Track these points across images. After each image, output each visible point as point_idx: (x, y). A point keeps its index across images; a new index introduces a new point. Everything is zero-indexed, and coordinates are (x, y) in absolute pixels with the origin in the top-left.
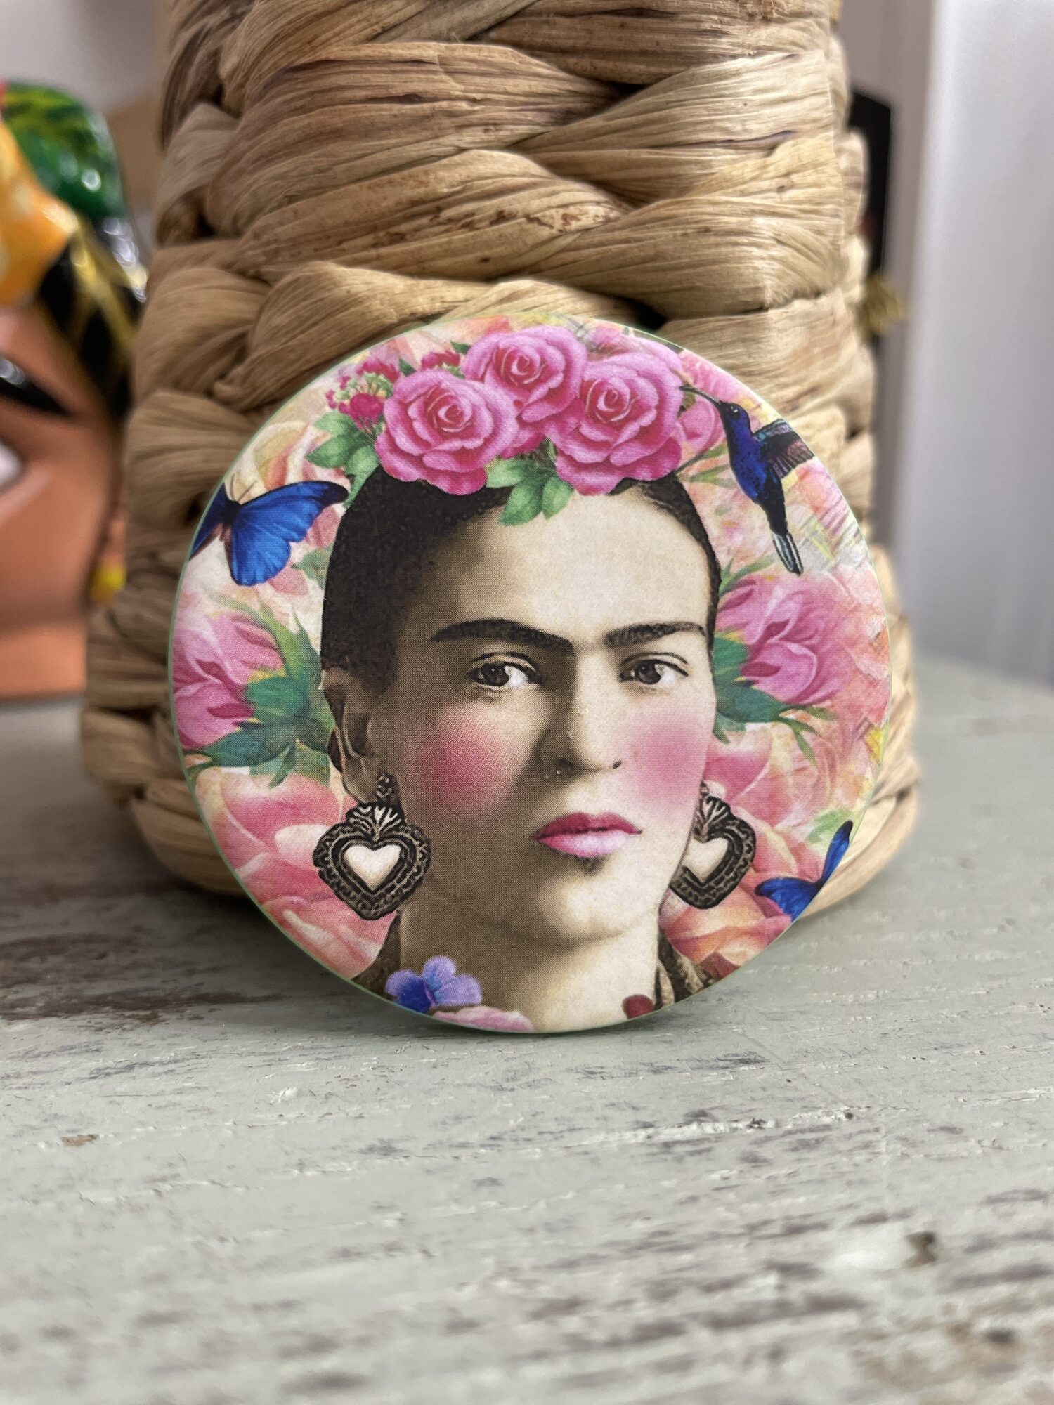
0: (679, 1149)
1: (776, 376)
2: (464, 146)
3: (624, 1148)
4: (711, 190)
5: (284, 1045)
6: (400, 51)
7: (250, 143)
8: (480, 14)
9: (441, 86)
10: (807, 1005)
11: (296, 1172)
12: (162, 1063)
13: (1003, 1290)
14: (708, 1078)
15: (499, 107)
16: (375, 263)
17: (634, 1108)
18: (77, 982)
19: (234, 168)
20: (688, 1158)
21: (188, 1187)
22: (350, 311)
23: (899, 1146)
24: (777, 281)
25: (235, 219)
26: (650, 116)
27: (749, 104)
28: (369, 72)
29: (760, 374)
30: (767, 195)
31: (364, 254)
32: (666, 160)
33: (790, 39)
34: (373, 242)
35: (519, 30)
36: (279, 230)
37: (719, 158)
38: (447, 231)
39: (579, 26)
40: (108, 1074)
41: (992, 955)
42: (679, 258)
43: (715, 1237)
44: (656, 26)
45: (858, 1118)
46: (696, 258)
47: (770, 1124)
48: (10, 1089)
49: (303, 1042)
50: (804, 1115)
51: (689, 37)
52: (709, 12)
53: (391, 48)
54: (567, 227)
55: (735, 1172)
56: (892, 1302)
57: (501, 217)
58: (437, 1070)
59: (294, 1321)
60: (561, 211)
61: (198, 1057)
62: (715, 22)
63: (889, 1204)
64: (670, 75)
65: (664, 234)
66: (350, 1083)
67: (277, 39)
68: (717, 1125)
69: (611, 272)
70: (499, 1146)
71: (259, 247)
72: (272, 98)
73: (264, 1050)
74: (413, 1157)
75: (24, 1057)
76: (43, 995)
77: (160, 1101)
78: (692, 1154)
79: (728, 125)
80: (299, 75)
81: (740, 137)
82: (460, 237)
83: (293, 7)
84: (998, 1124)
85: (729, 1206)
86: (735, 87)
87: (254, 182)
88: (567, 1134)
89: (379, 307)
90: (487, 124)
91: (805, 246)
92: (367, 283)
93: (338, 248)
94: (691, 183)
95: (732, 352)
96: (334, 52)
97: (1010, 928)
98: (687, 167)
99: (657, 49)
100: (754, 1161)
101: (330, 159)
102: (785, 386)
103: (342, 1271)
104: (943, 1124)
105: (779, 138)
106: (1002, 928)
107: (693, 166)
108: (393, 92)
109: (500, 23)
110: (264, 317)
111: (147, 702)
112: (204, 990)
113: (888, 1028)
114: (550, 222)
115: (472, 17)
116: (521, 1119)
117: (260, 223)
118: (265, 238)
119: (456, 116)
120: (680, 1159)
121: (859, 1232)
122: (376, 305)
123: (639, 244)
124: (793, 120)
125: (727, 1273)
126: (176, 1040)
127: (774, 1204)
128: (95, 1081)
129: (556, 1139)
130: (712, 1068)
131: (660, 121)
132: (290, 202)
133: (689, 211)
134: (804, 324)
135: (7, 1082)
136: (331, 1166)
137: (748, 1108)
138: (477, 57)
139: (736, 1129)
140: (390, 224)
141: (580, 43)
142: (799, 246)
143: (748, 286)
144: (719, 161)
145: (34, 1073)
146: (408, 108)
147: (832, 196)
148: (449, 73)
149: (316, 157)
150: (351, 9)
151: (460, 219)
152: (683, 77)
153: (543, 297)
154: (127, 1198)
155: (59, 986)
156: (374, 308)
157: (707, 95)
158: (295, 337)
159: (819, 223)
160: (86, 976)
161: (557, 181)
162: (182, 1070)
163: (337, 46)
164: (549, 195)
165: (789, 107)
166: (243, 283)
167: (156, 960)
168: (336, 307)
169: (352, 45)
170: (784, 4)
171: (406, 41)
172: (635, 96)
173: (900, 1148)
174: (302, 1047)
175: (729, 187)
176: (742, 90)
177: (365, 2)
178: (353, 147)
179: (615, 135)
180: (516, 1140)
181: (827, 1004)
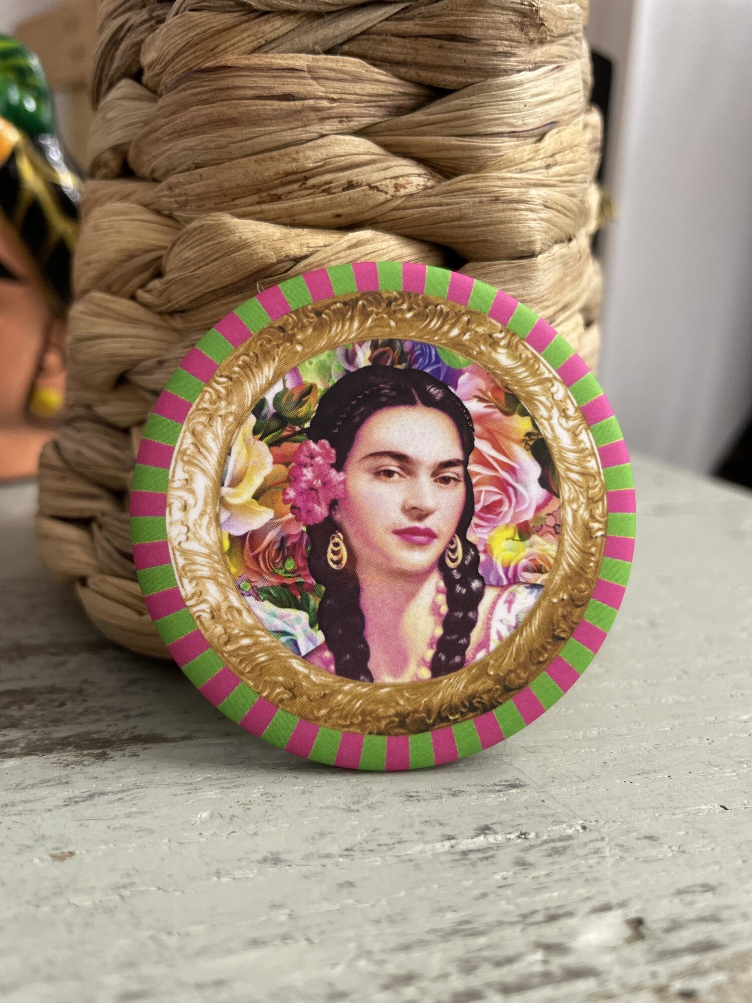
0: (473, 856)
1: (541, 302)
2: (325, 133)
3: (436, 855)
4: (499, 169)
5: (198, 777)
6: (279, 61)
8: (337, 33)
9: (309, 88)
10: (552, 740)
11: (215, 878)
12: (114, 793)
13: (689, 960)
14: (489, 799)
15: (350, 104)
16: (258, 216)
17: (441, 824)
18: (47, 726)
19: (153, 136)
20: (479, 863)
21: (142, 892)
22: (242, 251)
23: (618, 851)
24: (544, 234)
25: (153, 171)
26: (458, 114)
27: (527, 104)
28: (257, 76)
29: (530, 301)
30: (539, 171)
31: (251, 209)
32: (469, 145)
33: (557, 53)
34: (257, 200)
35: (364, 45)
36: (187, 187)
37: (506, 144)
38: (311, 194)
39: (408, 45)
40: (77, 802)
41: (673, 699)
42: (477, 219)
43: (500, 924)
44: (464, 48)
45: (590, 830)
46: (488, 219)
47: (532, 835)
48: (9, 815)
49: (212, 774)
50: (554, 827)
51: (488, 58)
52: (503, 39)
53: (273, 58)
54: (398, 194)
55: (511, 873)
56: (617, 971)
57: (351, 185)
58: (305, 796)
59: (224, 996)
60: (393, 181)
61: (138, 787)
62: (506, 46)
63: (613, 897)
64: (473, 84)
65: (467, 200)
66: (246, 806)
67: (189, 46)
68: (497, 836)
69: (428, 227)
70: (352, 855)
71: (172, 197)
72: (183, 90)
73: (184, 781)
74: (294, 866)
75: (15, 789)
76: (23, 737)
77: (116, 823)
78: (481, 859)
79: (513, 121)
80: (204, 75)
81: (521, 129)
82: (321, 199)
83: (199, 23)
84: (682, 833)
85: (509, 900)
86: (519, 94)
87: (168, 150)
88: (397, 845)
89: (262, 250)
90: (342, 117)
91: (563, 207)
92: (254, 231)
93: (232, 203)
94: (485, 162)
95: (511, 286)
96: (231, 59)
97: (685, 677)
98: (483, 151)
99: (465, 65)
100: (523, 864)
101: (228, 139)
102: (547, 307)
103: (253, 955)
104: (646, 834)
105: (548, 127)
106: (679, 677)
107: (487, 150)
108: (274, 92)
109: (351, 39)
110: (176, 249)
111: (87, 514)
112: (137, 732)
113: (607, 758)
114: (385, 189)
115: (331, 35)
116: (365, 835)
117: (172, 179)
118: (177, 191)
119: (319, 111)
120: (474, 864)
121: (593, 917)
122: (260, 249)
123: (449, 207)
124: (557, 113)
125: (510, 952)
126: (122, 773)
127: (538, 898)
128: (67, 808)
129: (390, 849)
130: (491, 791)
131: (465, 117)
132: (197, 168)
133: (484, 184)
134: (561, 262)
135: (6, 810)
136: (239, 874)
137: (517, 823)
138: (335, 67)
139: (509, 839)
140: (270, 189)
141: (409, 58)
142: (560, 208)
143: (525, 240)
144: (505, 147)
145: (24, 802)
146: (284, 104)
147: (582, 169)
148: (314, 78)
149: (217, 137)
150: (243, 26)
151: (321, 186)
152: (483, 86)
153: (380, 244)
154: (100, 901)
155: (34, 730)
156: (259, 251)
157: (499, 99)
158: (199, 268)
159: (572, 188)
160: (52, 721)
161: (390, 158)
162: (127, 798)
163: (232, 54)
164: (385, 169)
165: (555, 104)
166: (158, 219)
167: (102, 707)
168: (231, 249)
169: (242, 55)
170: (554, 29)
171: (283, 52)
172: (447, 98)
173: (618, 852)
174: (210, 778)
175: (512, 166)
176: (524, 95)
177: (253, 22)
178: (244, 132)
179: (433, 126)
180: (363, 851)
181: (566, 740)
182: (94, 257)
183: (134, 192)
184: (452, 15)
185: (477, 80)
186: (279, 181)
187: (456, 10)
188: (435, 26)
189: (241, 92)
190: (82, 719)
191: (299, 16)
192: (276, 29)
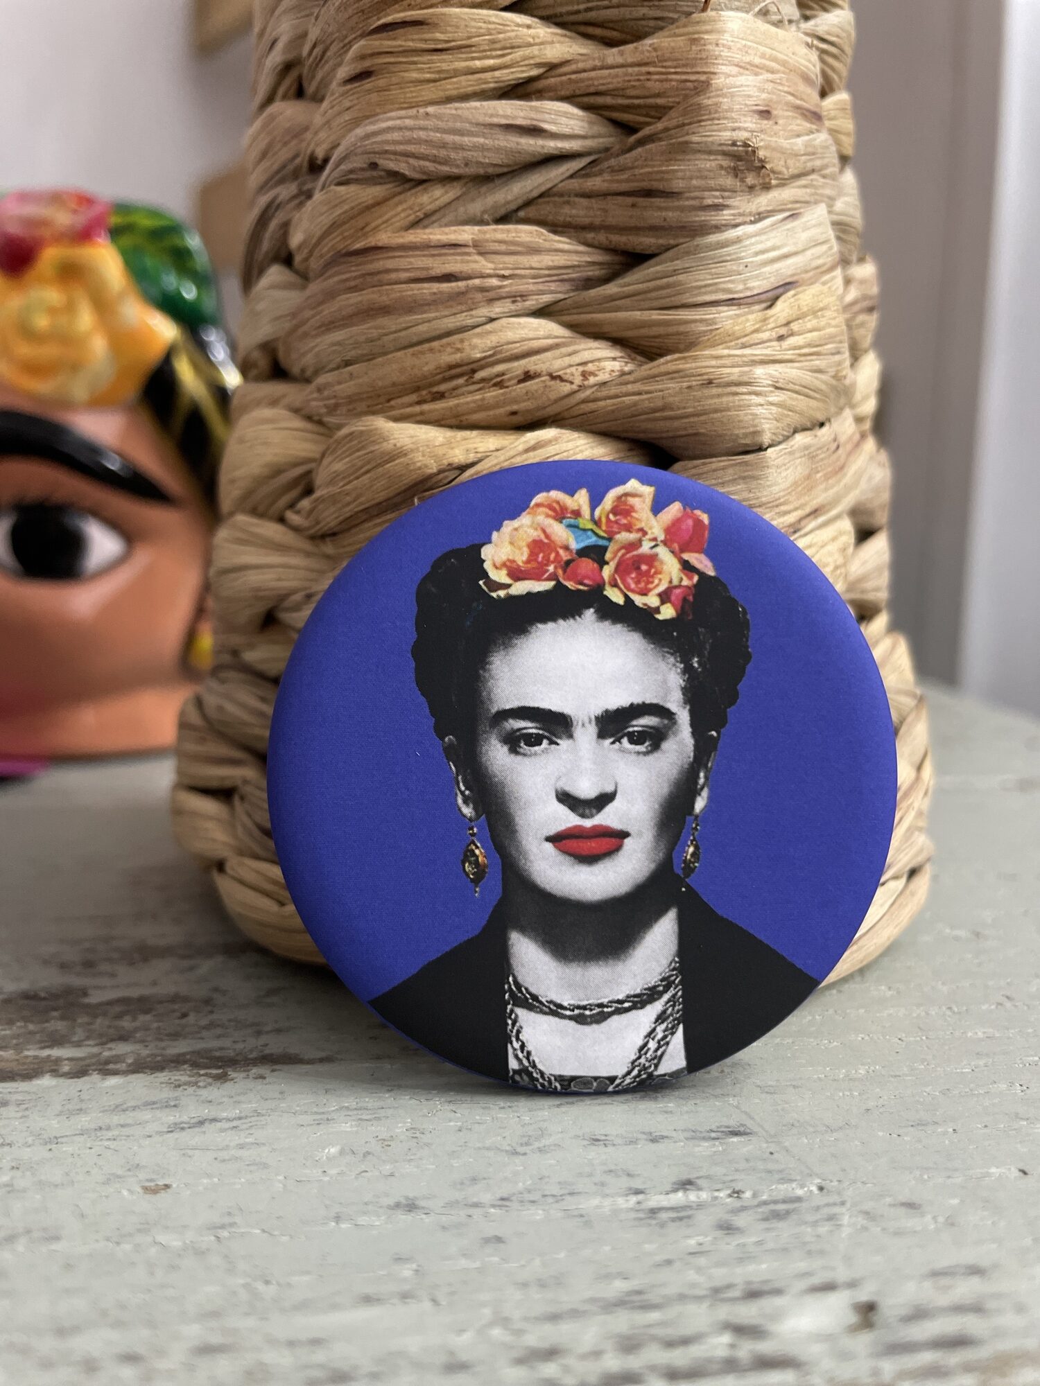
0: (664, 1216)
1: (777, 506)
2: (494, 316)
3: (616, 1212)
4: (713, 346)
5: (333, 1105)
6: (439, 237)
7: (312, 312)
8: (509, 198)
9: (474, 266)
10: (801, 1079)
11: (333, 1224)
12: (228, 1120)
13: (927, 1357)
14: (700, 1149)
15: (525, 281)
16: (418, 418)
17: (629, 1175)
18: (161, 1040)
19: (300, 331)
20: (669, 1224)
21: (242, 1234)
22: (397, 462)
23: (860, 1219)
24: (775, 422)
25: (303, 371)
26: (659, 282)
27: (749, 265)
28: (413, 256)
29: (760, 506)
30: (768, 344)
31: (409, 410)
32: (675, 320)
33: (792, 199)
34: (416, 400)
35: (545, 210)
36: (337, 388)
37: (722, 315)
38: (480, 389)
39: (595, 206)
40: (183, 1129)
41: (985, 1033)
42: (684, 408)
43: (682, 1298)
44: (663, 205)
45: (828, 1191)
46: (699, 408)
47: (748, 1194)
48: (101, 1140)
49: (350, 1101)
50: (780, 1186)
51: (693, 213)
52: (712, 189)
53: (431, 233)
54: (586, 383)
55: (709, 1238)
56: (827, 1364)
57: (528, 376)
58: (461, 1134)
59: (320, 1356)
60: (581, 369)
61: (259, 1115)
62: (716, 197)
63: (842, 1275)
64: (677, 245)
65: (672, 386)
66: (386, 1143)
67: (334, 226)
68: (701, 1193)
69: (625, 420)
70: (507, 1206)
71: (321, 400)
72: (330, 277)
73: (315, 1109)
74: (432, 1214)
75: (114, 1110)
76: (132, 1052)
77: (224, 1155)
78: (673, 1220)
79: (730, 286)
80: (353, 259)
81: (741, 295)
82: (492, 394)
83: (347, 199)
84: (955, 1201)
85: (699, 1270)
86: (737, 253)
87: (316, 346)
88: (568, 1198)
89: (420, 458)
90: (515, 297)
91: (803, 386)
92: (412, 437)
93: (388, 405)
94: (697, 338)
95: (733, 488)
96: (383, 238)
97: (1008, 1004)
98: (693, 325)
99: (665, 224)
100: (727, 1228)
101: (380, 331)
102: (789, 512)
103: (363, 1314)
104: (904, 1201)
105: (781, 290)
106: (1000, 1004)
107: (698, 324)
108: (433, 273)
109: (528, 203)
110: (326, 462)
111: (228, 784)
112: (269, 1051)
113: (871, 1104)
114: (571, 379)
115: (503, 201)
116: (528, 1183)
117: (321, 380)
118: (326, 393)
119: (487, 291)
120: (662, 1225)
121: (811, 1299)
122: (418, 457)
123: (649, 396)
124: (794, 272)
125: (688, 1330)
126: (242, 1098)
127: (739, 1270)
128: (171, 1135)
129: (557, 1202)
130: (704, 1139)
131: (668, 286)
132: (347, 365)
133: (694, 365)
134: (805, 455)
135: (99, 1134)
136: (363, 1220)
137: (730, 1178)
138: (507, 239)
139: (716, 1198)
140: (431, 385)
141: (597, 221)
142: (797, 388)
143: (748, 431)
144: (722, 318)
145: (122, 1126)
146: (445, 286)
147: (831, 339)
148: (481, 254)
149: (368, 329)
150: (396, 199)
151: (491, 379)
152: (688, 247)
153: (565, 444)
154: (192, 1242)
155: (147, 1044)
156: (417, 460)
157: (710, 262)
158: (350, 482)
159: (818, 363)
160: (169, 1035)
161: (578, 341)
162: (245, 1126)
163: (386, 231)
164: (570, 355)
165: (790, 261)
166: (309, 426)
167: (230, 1021)
168: (385, 459)
169: (398, 231)
170: (784, 170)
171: (446, 225)
172: (646, 265)
173: (861, 1221)
174: (347, 1108)
175: (731, 341)
176: (743, 254)
177: (409, 193)
178: (398, 321)
179: (628, 299)
180: (522, 1202)
181: (820, 1079)
182: (238, 473)
183: (284, 396)
184: (646, 166)
185: (681, 240)
186: (441, 376)
187: (652, 160)
188: (627, 181)
189: (393, 276)
190: (205, 1033)
191: (463, 181)
192: (437, 199)
